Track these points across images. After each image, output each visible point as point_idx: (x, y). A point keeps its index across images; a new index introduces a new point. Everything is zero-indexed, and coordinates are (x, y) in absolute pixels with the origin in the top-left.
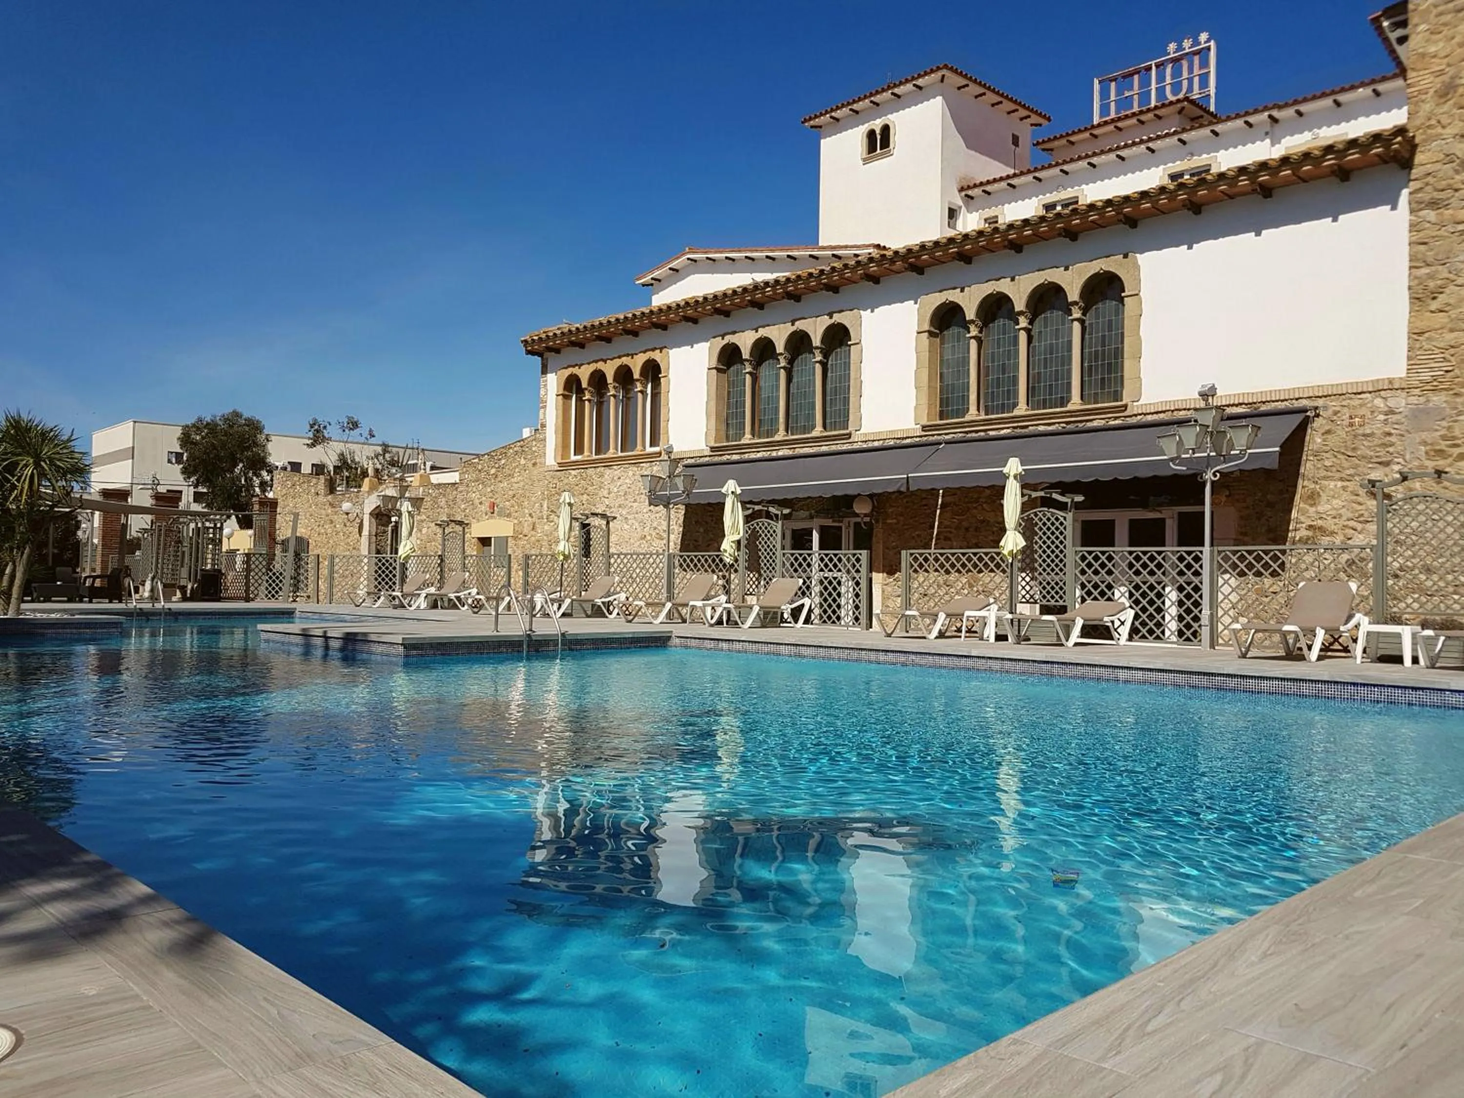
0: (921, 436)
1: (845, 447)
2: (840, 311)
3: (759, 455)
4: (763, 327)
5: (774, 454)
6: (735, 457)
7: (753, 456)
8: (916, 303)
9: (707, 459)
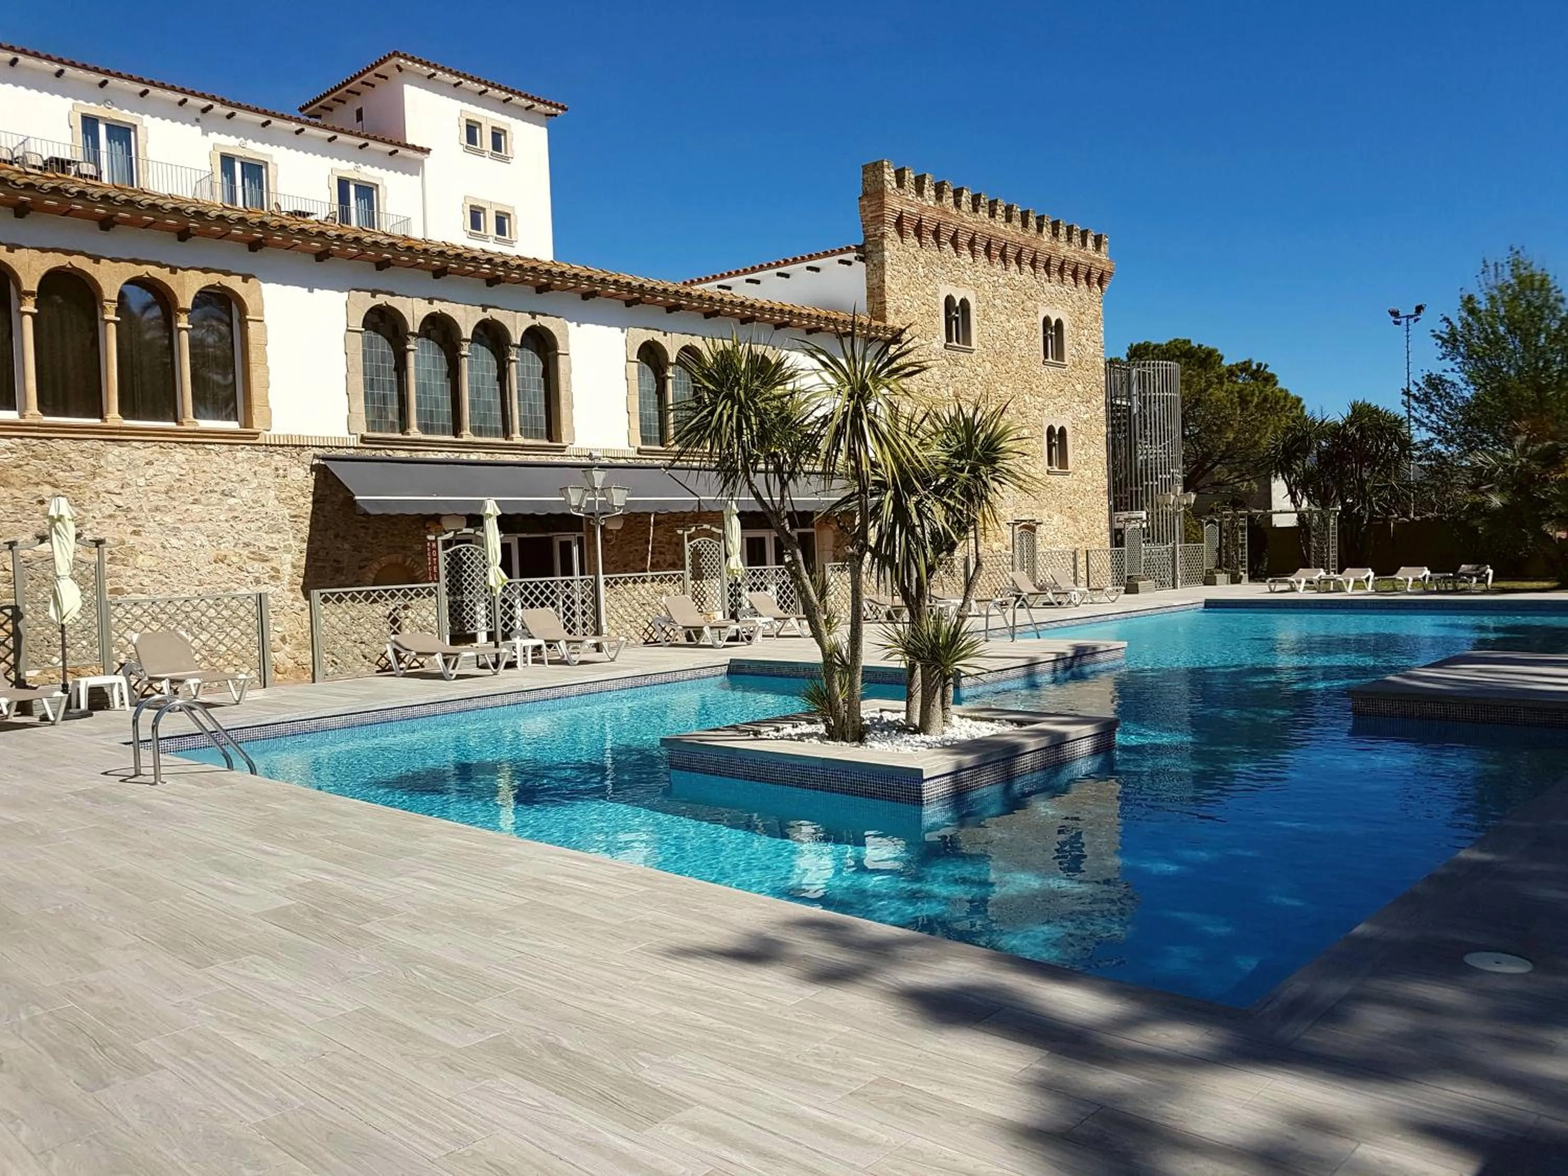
0: (634, 459)
1: (557, 460)
2: (545, 315)
3: (441, 456)
4: (442, 300)
5: (464, 457)
6: (402, 455)
7: (431, 456)
8: (623, 331)
9: (352, 451)
